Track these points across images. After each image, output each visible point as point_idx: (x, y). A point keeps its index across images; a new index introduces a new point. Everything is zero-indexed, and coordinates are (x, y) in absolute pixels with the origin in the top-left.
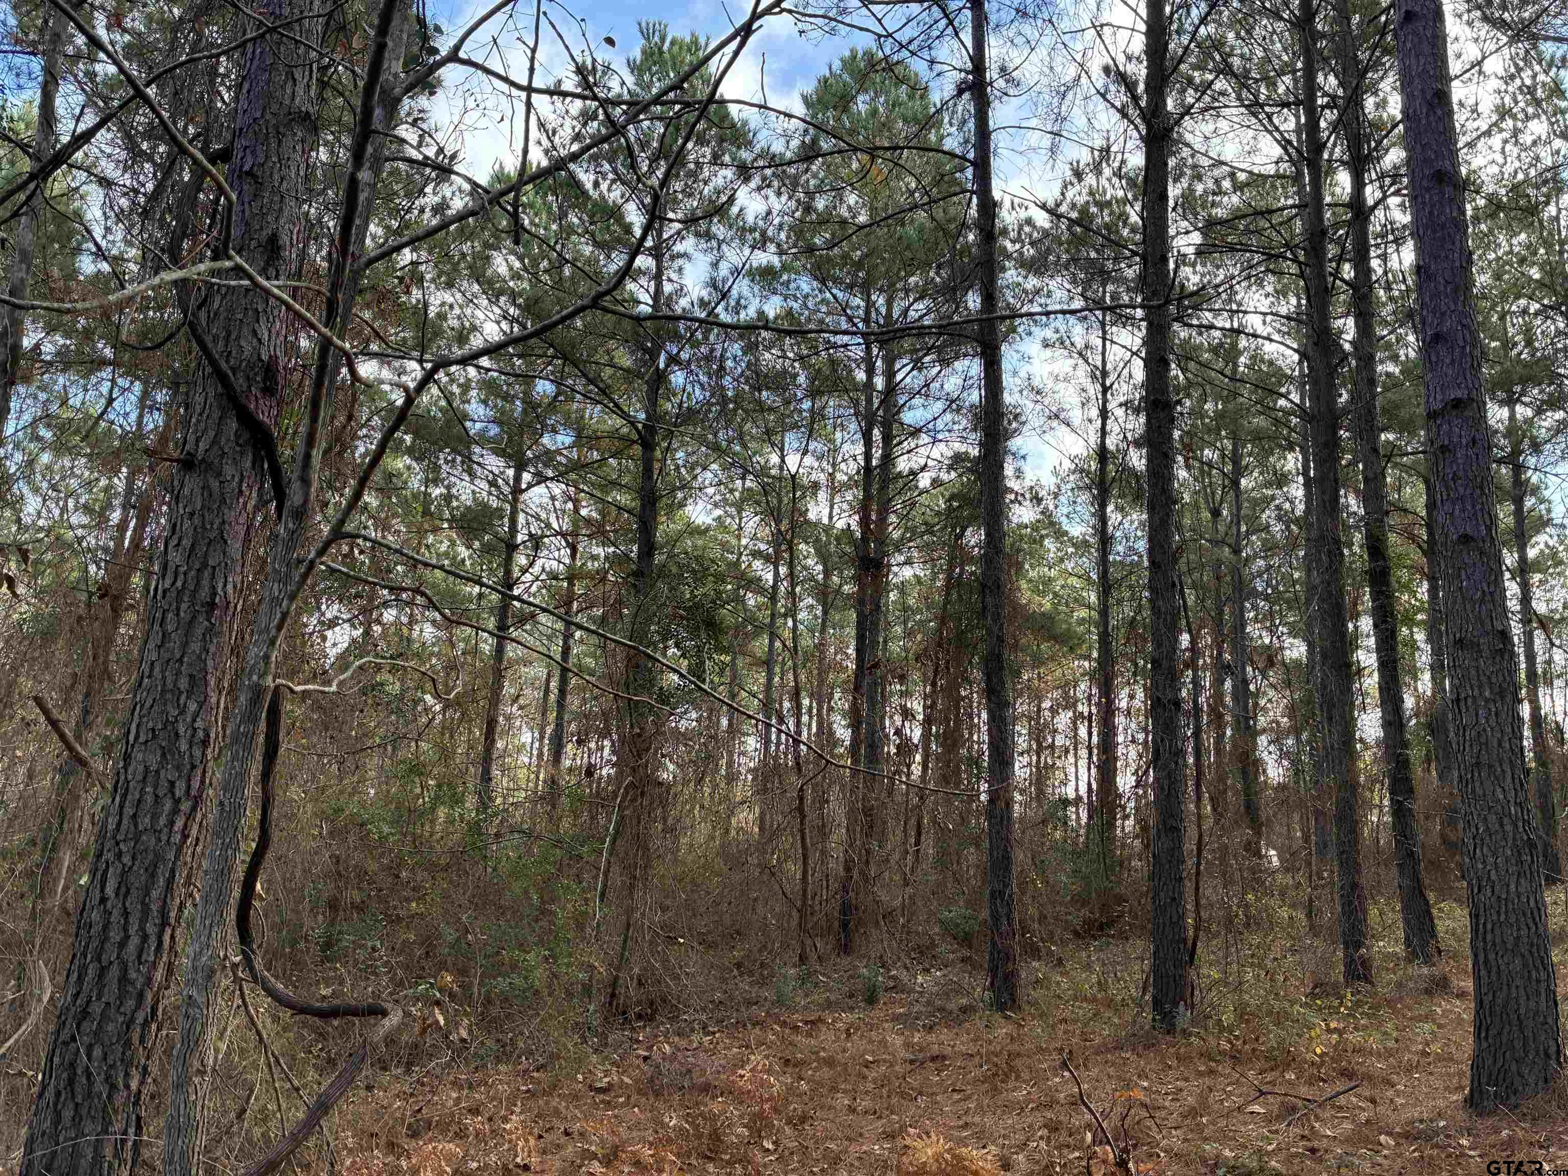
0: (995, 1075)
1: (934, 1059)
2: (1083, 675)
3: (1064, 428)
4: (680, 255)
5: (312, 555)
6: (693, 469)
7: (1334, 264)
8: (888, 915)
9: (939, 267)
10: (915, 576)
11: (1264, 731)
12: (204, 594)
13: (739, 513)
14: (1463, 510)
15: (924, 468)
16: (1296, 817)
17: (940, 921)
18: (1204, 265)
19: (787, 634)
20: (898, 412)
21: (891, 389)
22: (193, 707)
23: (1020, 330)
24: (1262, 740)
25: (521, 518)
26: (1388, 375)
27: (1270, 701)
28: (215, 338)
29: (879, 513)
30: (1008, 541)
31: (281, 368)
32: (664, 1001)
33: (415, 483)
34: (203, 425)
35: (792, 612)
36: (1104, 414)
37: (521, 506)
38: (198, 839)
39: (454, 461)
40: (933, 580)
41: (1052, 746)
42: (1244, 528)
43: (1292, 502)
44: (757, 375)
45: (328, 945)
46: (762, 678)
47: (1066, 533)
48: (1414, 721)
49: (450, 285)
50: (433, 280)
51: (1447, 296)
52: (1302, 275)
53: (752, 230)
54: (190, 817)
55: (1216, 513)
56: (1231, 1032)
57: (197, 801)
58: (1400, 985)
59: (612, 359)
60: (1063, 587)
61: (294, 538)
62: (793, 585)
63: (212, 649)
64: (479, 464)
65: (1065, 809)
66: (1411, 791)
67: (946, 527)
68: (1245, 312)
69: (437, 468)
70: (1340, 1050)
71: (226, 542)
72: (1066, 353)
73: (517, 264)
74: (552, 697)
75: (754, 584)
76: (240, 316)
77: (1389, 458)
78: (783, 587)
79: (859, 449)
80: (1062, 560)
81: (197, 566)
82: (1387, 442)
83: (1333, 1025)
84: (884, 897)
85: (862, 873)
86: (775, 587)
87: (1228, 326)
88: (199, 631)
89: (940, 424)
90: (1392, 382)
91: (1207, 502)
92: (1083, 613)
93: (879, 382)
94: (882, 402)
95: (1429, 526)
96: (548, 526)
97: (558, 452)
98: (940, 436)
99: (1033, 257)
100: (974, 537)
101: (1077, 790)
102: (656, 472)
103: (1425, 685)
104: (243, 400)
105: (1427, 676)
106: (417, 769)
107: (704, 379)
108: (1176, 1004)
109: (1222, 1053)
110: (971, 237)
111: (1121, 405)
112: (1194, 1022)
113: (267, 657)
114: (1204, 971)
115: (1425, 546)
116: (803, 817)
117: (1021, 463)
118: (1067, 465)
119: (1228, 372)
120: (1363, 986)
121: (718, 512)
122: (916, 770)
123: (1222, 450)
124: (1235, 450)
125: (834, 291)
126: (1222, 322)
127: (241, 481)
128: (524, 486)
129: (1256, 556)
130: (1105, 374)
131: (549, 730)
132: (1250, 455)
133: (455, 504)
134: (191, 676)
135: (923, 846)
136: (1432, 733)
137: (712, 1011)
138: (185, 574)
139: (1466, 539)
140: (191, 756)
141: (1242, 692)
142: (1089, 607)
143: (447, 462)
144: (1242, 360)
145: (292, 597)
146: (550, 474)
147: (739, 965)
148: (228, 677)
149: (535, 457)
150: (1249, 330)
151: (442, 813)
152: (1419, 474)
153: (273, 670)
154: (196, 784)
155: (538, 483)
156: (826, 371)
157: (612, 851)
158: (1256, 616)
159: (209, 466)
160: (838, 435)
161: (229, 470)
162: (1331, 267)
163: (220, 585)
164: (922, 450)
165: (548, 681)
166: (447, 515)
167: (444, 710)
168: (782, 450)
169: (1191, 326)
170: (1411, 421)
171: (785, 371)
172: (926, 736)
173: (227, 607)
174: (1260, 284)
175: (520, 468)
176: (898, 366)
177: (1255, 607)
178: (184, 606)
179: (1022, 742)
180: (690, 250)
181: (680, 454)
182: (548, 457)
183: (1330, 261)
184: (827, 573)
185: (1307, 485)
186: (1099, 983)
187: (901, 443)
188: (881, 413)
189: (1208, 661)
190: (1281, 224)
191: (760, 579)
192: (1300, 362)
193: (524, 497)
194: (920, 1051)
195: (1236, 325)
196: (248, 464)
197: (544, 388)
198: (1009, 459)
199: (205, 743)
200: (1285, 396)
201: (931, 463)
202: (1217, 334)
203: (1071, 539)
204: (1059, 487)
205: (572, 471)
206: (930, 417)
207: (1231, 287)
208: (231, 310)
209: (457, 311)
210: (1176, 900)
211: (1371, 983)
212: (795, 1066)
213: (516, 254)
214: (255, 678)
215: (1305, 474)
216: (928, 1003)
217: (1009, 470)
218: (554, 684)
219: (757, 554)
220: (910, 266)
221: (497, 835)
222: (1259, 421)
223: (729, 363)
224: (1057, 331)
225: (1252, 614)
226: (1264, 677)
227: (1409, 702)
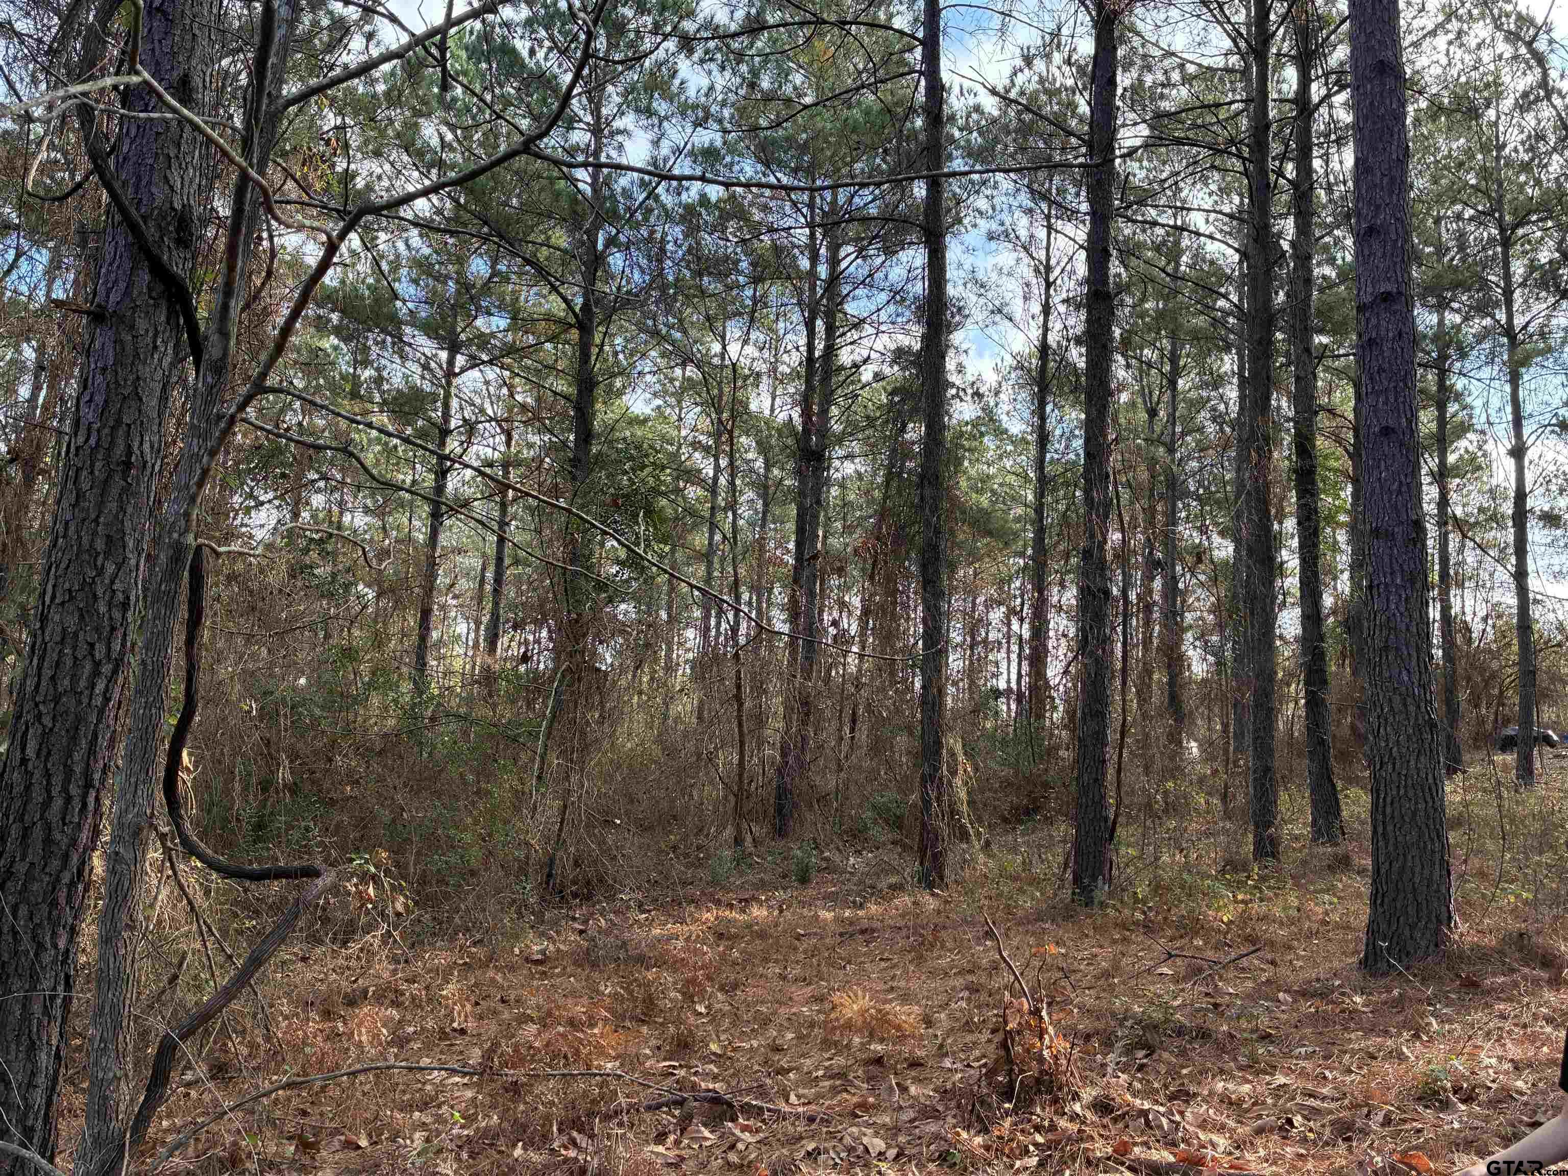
0: (922, 943)
1: (863, 932)
2: (1017, 572)
3: (1007, 323)
4: (620, 132)
5: (232, 410)
6: (632, 355)
7: (1277, 163)
8: (823, 799)
9: (885, 151)
10: (857, 471)
11: (1191, 627)
12: (119, 451)
13: (679, 402)
14: (1386, 403)
15: (866, 361)
16: (1216, 710)
17: (874, 807)
18: (1150, 160)
19: (727, 527)
20: (841, 303)
21: (834, 279)
22: (110, 568)
23: (966, 221)
24: (1189, 636)
25: (454, 403)
26: (1324, 277)
27: (1198, 599)
28: (125, 183)
29: (821, 405)
30: (948, 435)
31: (195, 218)
32: (601, 880)
33: (344, 367)
34: (113, 275)
35: (732, 506)
36: (1046, 310)
37: (453, 391)
38: (120, 702)
39: (384, 341)
40: (875, 474)
41: (985, 641)
42: (1178, 429)
43: (1226, 404)
44: (699, 259)
45: (260, 826)
46: (702, 570)
47: (1006, 431)
48: (1331, 619)
49: (377, 154)
50: (359, 149)
51: (1382, 189)
52: (1246, 173)
53: (695, 107)
54: (111, 679)
55: (1153, 413)
56: (1145, 904)
57: (118, 664)
58: (1304, 863)
59: (549, 238)
60: (1001, 485)
61: (212, 394)
62: (733, 476)
63: (130, 510)
64: (410, 345)
65: (996, 699)
66: (1325, 682)
67: (887, 422)
68: (1189, 209)
69: (366, 349)
70: (1244, 919)
71: (141, 400)
72: (1010, 246)
73: (449, 137)
74: (488, 588)
75: (692, 475)
76: (150, 161)
77: (1321, 358)
78: (722, 481)
79: (802, 341)
80: (1000, 457)
81: (111, 423)
82: (1321, 344)
83: (1240, 897)
84: (818, 780)
85: (797, 758)
86: (716, 479)
87: (1171, 223)
88: (114, 491)
89: (883, 316)
90: (1329, 284)
91: (1145, 402)
92: (1019, 511)
93: (823, 271)
94: (825, 290)
95: (1356, 430)
96: (482, 411)
97: (493, 335)
98: (883, 328)
99: (980, 146)
100: (915, 432)
101: (1009, 681)
102: (593, 358)
103: (1344, 584)
104: (155, 251)
105: (1346, 576)
106: (349, 654)
107: (644, 262)
108: (1094, 878)
109: (1137, 923)
110: (919, 123)
111: (1063, 301)
112: (1111, 895)
113: (187, 515)
114: (1123, 850)
115: (1351, 449)
116: (741, 705)
117: (963, 357)
118: (1009, 361)
119: (1170, 269)
120: (1270, 862)
121: (659, 402)
122: (853, 661)
123: (1161, 350)
124: (1173, 352)
125: (779, 175)
126: (1166, 219)
127: (155, 336)
128: (457, 370)
129: (1189, 457)
130: (1048, 269)
131: (485, 619)
132: (1188, 356)
133: (386, 387)
134: (108, 536)
135: (857, 735)
136: (1349, 630)
137: (648, 891)
138: (98, 431)
139: (1387, 431)
140: (111, 618)
141: (1171, 590)
142: (1026, 505)
143: (376, 343)
144: (1184, 258)
145: (213, 453)
146: (485, 357)
147: (675, 848)
148: (147, 538)
149: (469, 339)
150: (1192, 228)
151: (375, 700)
152: (1350, 379)
153: (194, 528)
154: (117, 646)
155: (472, 367)
156: (769, 256)
157: (549, 735)
158: (1188, 517)
159: (121, 319)
160: (781, 325)
161: (142, 324)
162: (1273, 165)
163: (136, 444)
164: (865, 342)
165: (484, 569)
166: (378, 399)
167: (378, 597)
168: (723, 338)
169: (1135, 222)
170: (1344, 323)
171: (727, 258)
172: (863, 628)
173: (144, 467)
174: (1205, 181)
175: (454, 348)
176: (842, 254)
177: (1187, 506)
178: (98, 465)
179: (956, 637)
180: (631, 127)
181: (618, 340)
182: (483, 341)
183: (1274, 159)
184: (768, 466)
185: (1241, 387)
186: (1024, 863)
187: (844, 334)
188: (825, 301)
189: (1140, 559)
190: (1227, 120)
191: (699, 471)
192: (1240, 262)
193: (456, 381)
194: (851, 924)
195: (1179, 223)
196: (163, 318)
197: (479, 267)
198: (951, 353)
199: (125, 606)
200: (1225, 296)
201: (873, 355)
202: (1159, 231)
203: (1010, 437)
204: (1000, 384)
205: (507, 355)
206: (874, 308)
207: (1176, 183)
208: (141, 155)
209: (385, 183)
210: (1099, 781)
211: (1279, 861)
212: (729, 939)
213: (447, 124)
214: (175, 535)
215: (1241, 375)
216: (860, 882)
217: (950, 364)
218: (489, 575)
219: (696, 445)
220: (857, 150)
221: (433, 719)
222: (1200, 321)
223: (670, 247)
224: (1002, 224)
225: (1183, 514)
226: (1193, 574)
227: (1328, 601)
